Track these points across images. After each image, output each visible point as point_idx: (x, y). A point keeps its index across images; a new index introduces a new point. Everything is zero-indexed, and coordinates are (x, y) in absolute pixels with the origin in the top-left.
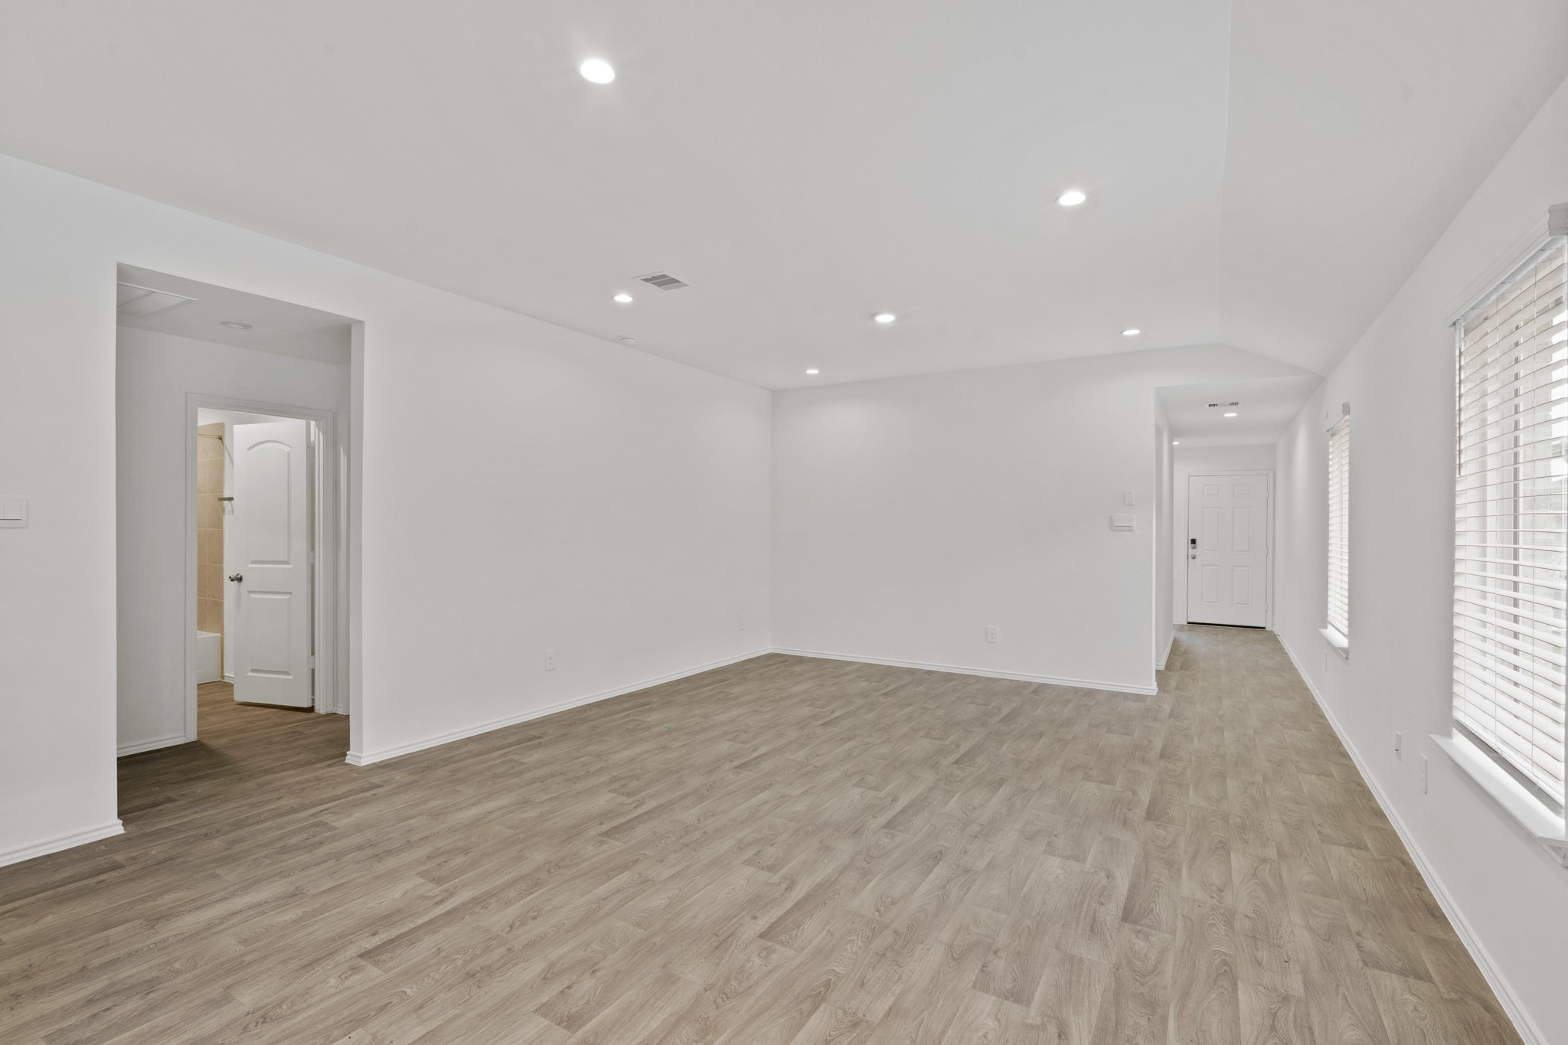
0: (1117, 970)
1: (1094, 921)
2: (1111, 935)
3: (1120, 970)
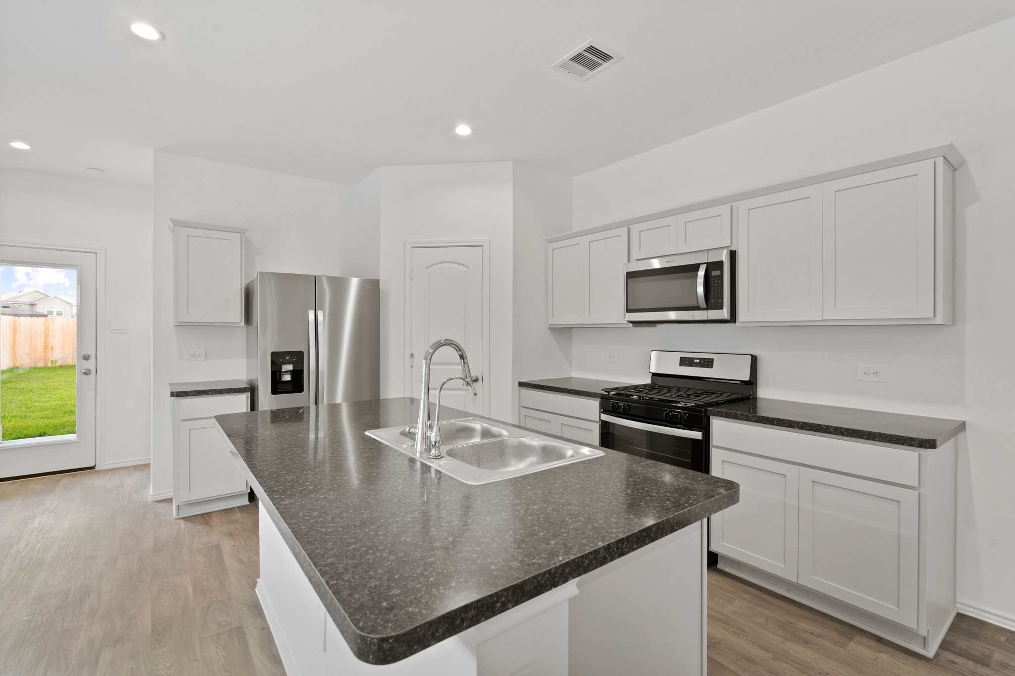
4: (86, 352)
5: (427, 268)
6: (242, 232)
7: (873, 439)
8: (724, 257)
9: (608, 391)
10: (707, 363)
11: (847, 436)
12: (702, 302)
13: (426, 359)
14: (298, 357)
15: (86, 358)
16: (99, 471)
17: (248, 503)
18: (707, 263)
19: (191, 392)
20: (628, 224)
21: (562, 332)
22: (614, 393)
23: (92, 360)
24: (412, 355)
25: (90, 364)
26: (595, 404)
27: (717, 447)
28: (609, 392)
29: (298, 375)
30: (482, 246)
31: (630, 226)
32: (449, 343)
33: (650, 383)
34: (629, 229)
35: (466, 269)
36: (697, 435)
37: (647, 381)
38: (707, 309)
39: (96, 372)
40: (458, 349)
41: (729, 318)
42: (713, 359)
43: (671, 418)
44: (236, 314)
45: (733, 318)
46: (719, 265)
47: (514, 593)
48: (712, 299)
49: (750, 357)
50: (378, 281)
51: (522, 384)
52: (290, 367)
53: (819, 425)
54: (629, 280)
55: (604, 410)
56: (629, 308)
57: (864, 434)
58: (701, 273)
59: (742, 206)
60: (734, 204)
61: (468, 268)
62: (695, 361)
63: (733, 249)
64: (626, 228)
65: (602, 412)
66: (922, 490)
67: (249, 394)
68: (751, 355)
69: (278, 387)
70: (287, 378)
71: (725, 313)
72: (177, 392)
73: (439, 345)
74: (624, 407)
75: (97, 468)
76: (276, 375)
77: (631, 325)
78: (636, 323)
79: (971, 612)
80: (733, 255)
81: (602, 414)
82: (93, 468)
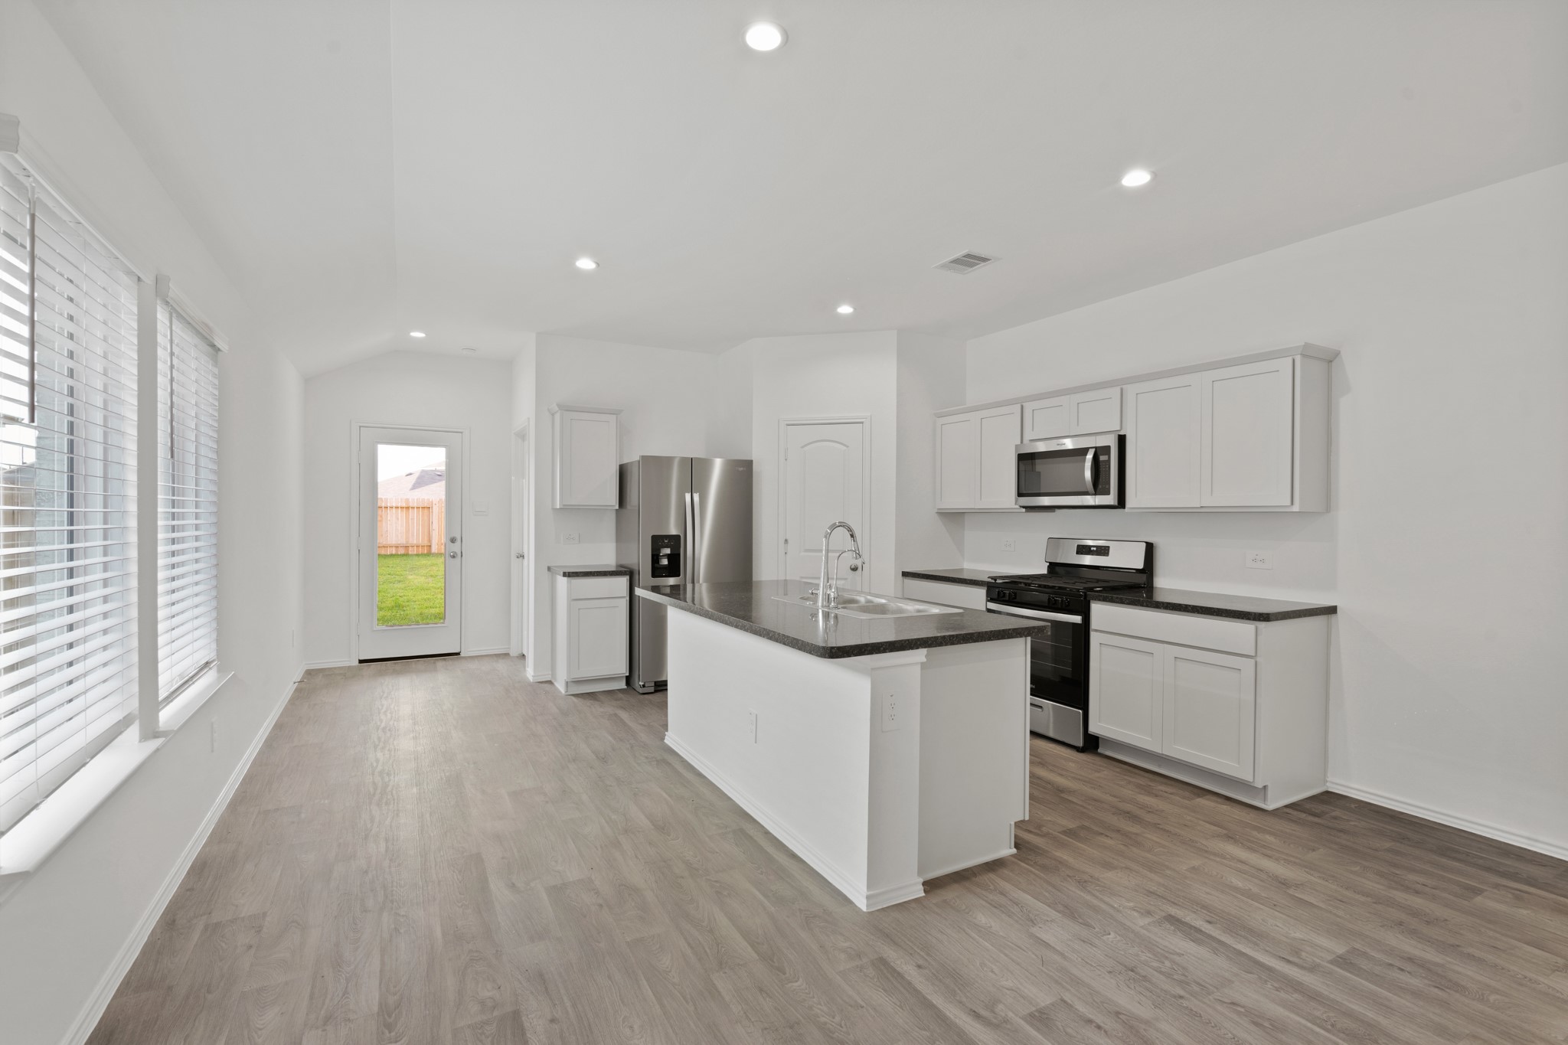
0: (497, 951)
1: (546, 989)
2: (521, 983)
3: (495, 952)
4: (452, 536)
5: (803, 447)
6: (616, 413)
7: (1221, 616)
8: (1112, 442)
9: (995, 578)
10: (1103, 551)
11: (1201, 613)
12: (1090, 487)
13: (826, 537)
14: (675, 542)
15: (453, 540)
16: (465, 658)
17: (626, 687)
18: (1096, 448)
19: (581, 572)
20: (1021, 403)
21: (954, 518)
22: (1001, 581)
23: (458, 542)
24: (786, 541)
25: (456, 548)
26: (982, 592)
27: (1096, 631)
28: (996, 580)
29: (675, 558)
30: (862, 423)
31: (1024, 404)
32: (842, 525)
33: (1046, 573)
34: (1022, 407)
35: (845, 448)
36: (1077, 619)
37: (1043, 570)
38: (1095, 494)
39: (462, 556)
40: (850, 530)
41: (1116, 504)
42: (1109, 547)
43: (1054, 604)
44: (610, 497)
45: (1121, 503)
46: (1106, 450)
47: (889, 645)
48: (1099, 484)
49: (1145, 544)
50: (752, 461)
51: (905, 574)
52: (668, 551)
53: (1180, 605)
54: (1020, 462)
55: (991, 599)
56: (1020, 492)
57: (1214, 612)
58: (1090, 456)
59: (1131, 390)
60: (1124, 386)
61: (848, 447)
62: (1092, 549)
63: (1122, 433)
64: (1019, 406)
65: (988, 601)
66: (1258, 659)
67: (628, 577)
68: (1146, 543)
69: (657, 571)
70: (665, 562)
71: (1110, 499)
72: (569, 573)
73: (834, 527)
74: (1009, 593)
75: (462, 655)
76: (655, 558)
77: (1024, 510)
78: (1030, 509)
79: (1338, 789)
80: (1122, 440)
81: (988, 603)
82: (458, 654)
